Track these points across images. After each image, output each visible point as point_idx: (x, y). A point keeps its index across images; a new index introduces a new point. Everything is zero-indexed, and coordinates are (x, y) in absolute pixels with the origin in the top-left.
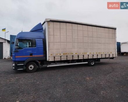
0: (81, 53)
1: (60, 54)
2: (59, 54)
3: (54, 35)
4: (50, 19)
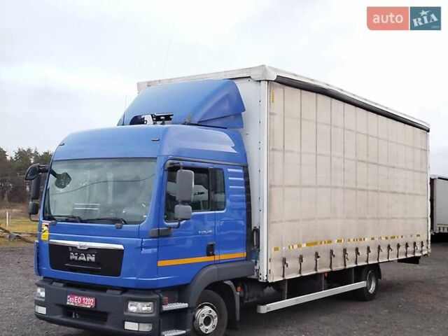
0: (352, 240)
1: (299, 246)
2: (296, 247)
3: (284, 151)
4: (276, 70)
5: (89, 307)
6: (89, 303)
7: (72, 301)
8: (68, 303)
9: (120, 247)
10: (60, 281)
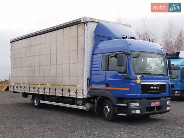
5: (158, 105)
6: (158, 104)
7: (153, 105)
8: (151, 106)
9: (165, 83)
10: (145, 98)
